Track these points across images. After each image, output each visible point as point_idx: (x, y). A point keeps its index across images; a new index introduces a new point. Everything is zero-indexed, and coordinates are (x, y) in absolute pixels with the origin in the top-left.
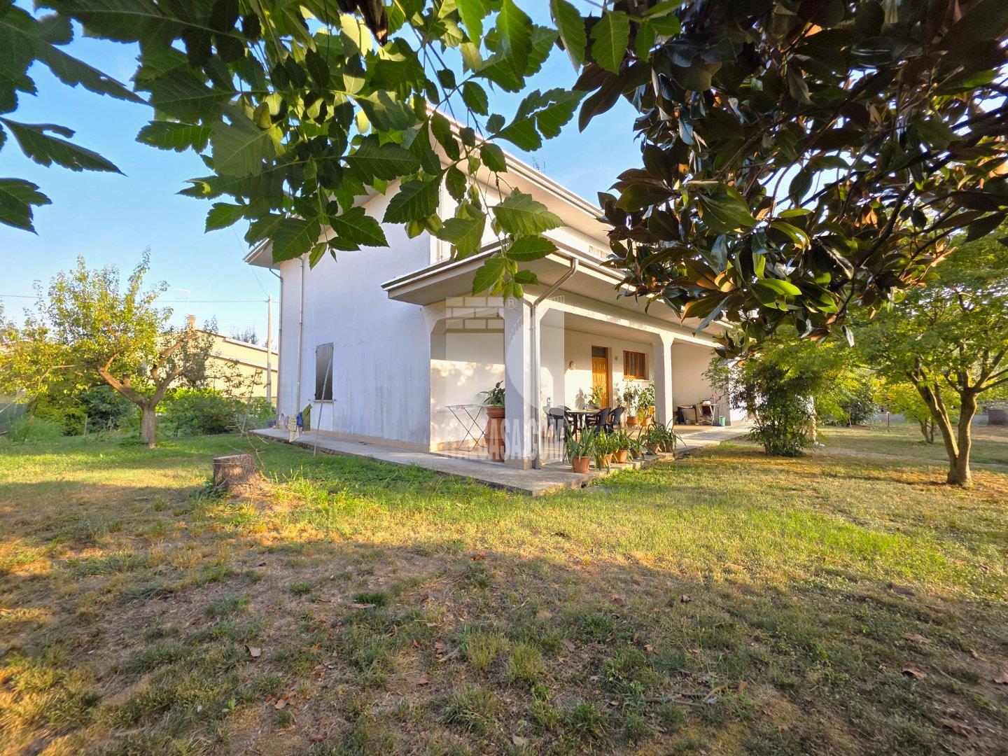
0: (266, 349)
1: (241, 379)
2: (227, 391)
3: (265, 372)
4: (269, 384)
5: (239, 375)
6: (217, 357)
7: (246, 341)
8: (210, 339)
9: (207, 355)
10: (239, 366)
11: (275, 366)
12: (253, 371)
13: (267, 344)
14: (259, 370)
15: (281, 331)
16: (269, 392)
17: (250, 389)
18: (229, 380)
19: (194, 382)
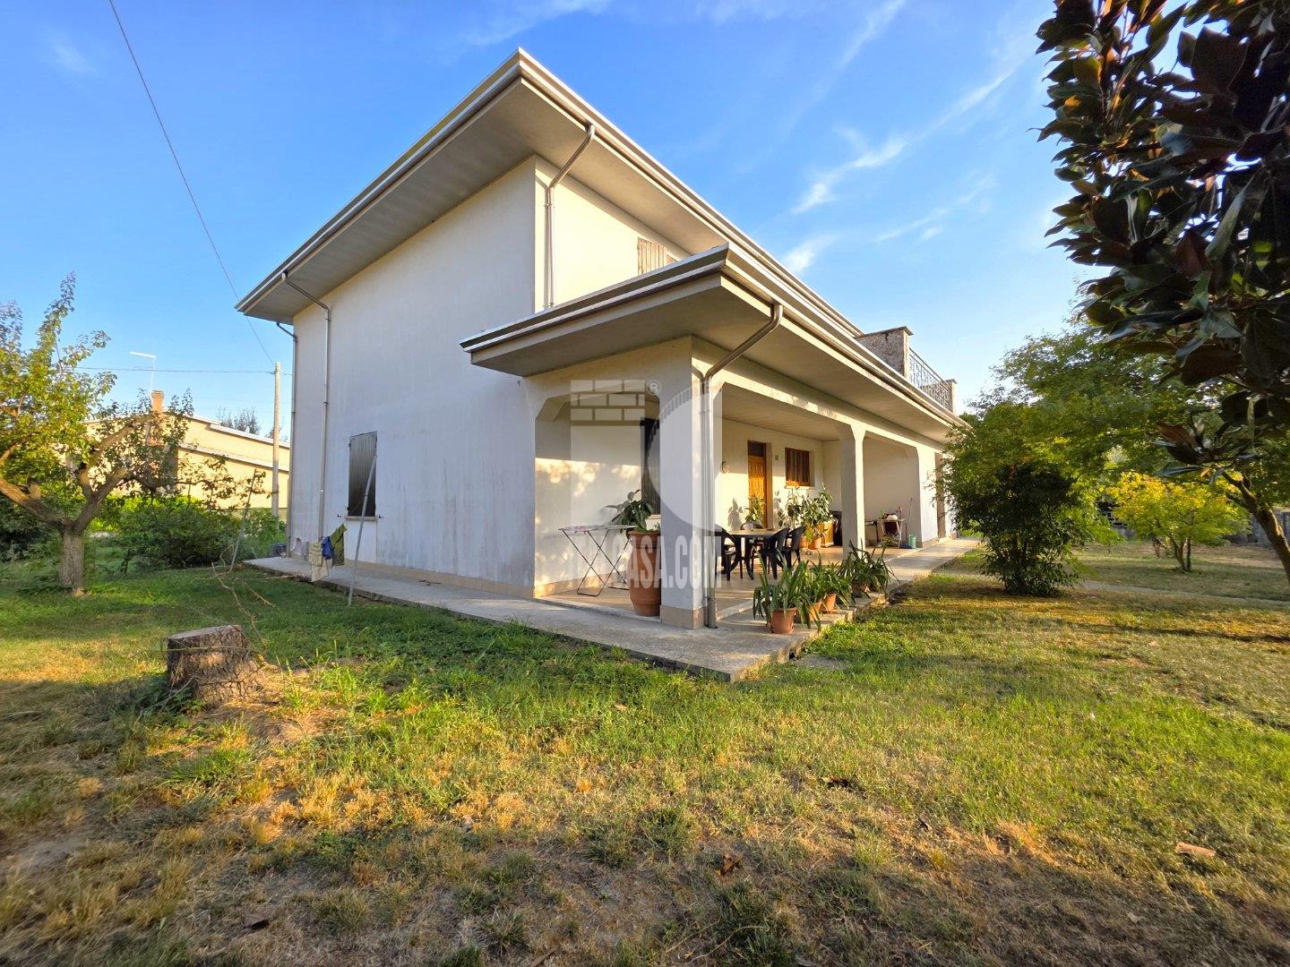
0: (271, 441)
1: (231, 485)
2: (208, 503)
3: (269, 474)
4: (275, 492)
5: (229, 480)
6: (193, 451)
7: (241, 428)
8: (180, 424)
9: (174, 448)
10: (228, 464)
11: (284, 463)
12: (250, 472)
13: (273, 434)
14: (259, 471)
15: (294, 413)
16: (275, 502)
17: (245, 499)
18: (210, 486)
19: (153, 490)
